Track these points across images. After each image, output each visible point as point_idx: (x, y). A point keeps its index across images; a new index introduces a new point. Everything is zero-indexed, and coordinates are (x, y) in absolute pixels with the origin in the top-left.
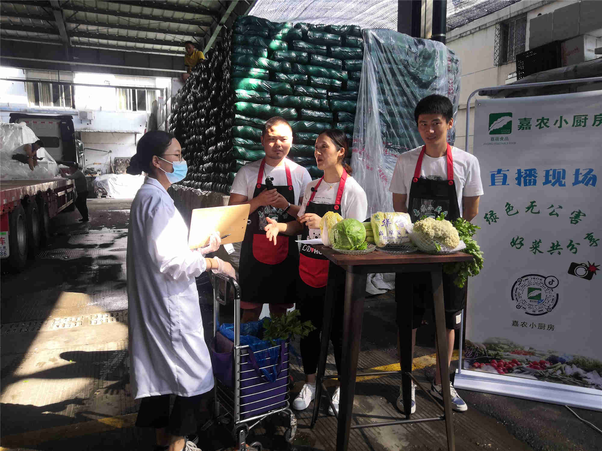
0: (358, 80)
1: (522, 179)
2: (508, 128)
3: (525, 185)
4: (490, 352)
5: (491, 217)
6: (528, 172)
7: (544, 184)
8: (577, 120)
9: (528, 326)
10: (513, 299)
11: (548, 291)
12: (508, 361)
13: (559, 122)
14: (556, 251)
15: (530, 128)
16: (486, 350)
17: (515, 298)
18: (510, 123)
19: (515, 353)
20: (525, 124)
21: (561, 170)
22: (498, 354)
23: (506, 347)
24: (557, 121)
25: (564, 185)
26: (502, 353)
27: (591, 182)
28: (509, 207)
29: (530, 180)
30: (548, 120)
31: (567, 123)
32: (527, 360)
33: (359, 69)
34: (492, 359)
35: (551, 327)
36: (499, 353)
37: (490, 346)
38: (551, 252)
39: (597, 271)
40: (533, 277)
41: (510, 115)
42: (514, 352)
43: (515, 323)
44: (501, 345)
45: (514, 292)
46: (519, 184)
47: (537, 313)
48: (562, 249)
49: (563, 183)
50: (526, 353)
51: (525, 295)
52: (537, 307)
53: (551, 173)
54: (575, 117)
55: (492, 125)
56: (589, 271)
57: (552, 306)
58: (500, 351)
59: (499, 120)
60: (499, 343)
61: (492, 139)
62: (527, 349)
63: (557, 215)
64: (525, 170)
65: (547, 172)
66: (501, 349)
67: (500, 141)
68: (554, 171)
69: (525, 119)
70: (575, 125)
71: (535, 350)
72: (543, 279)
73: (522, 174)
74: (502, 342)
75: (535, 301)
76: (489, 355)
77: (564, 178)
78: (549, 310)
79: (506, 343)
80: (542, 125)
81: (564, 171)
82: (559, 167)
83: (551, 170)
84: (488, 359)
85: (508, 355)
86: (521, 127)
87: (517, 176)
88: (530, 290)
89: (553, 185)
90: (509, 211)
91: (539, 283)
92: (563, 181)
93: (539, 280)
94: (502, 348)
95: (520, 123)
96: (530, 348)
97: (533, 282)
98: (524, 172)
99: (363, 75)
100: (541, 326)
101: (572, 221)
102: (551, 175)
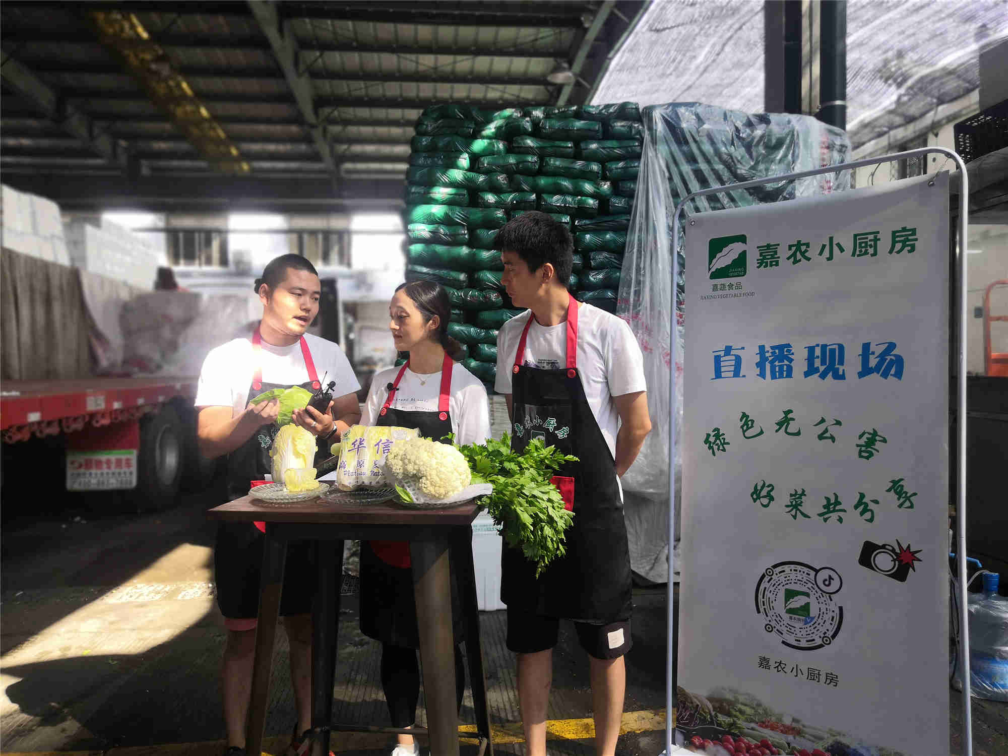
0: (631, 195)
1: (768, 366)
2: (739, 266)
3: (773, 377)
4: (721, 718)
5: (715, 441)
6: (777, 351)
7: (807, 374)
8: (860, 244)
9: (787, 669)
10: (759, 612)
11: (822, 600)
12: (754, 742)
13: (827, 249)
14: (834, 516)
15: (777, 265)
16: (713, 713)
17: (762, 610)
18: (743, 255)
19: (767, 727)
20: (768, 256)
21: (836, 347)
22: (734, 724)
23: (748, 710)
24: (824, 246)
25: (843, 377)
26: (741, 723)
27: (893, 371)
28: (747, 422)
29: (781, 367)
30: (808, 245)
31: (842, 250)
32: (789, 744)
33: (634, 178)
34: (724, 733)
35: (832, 679)
36: (739, 722)
37: (722, 705)
38: (826, 516)
39: (916, 563)
40: (793, 567)
41: (742, 239)
42: (763, 724)
43: (764, 663)
44: (740, 706)
45: (760, 596)
46: (762, 375)
47: (803, 644)
48: (845, 511)
49: (841, 373)
50: (787, 730)
51: (779, 605)
52: (804, 632)
53: (818, 352)
54: (855, 236)
55: (714, 261)
56: (900, 562)
57: (830, 634)
58: (739, 719)
59: (725, 250)
60: (737, 701)
61: (715, 288)
62: (787, 721)
63: (833, 438)
64: (772, 348)
65: (811, 350)
66: (740, 716)
67: (727, 292)
68: (824, 347)
69: (768, 246)
70: (858, 253)
71: (804, 726)
72: (813, 573)
73: (767, 355)
74: (741, 699)
75: (799, 620)
76: (719, 725)
77: (841, 362)
78: (828, 640)
79: (748, 702)
80: (799, 256)
81: (841, 347)
82: (831, 340)
83: (818, 345)
84: (717, 732)
85: (753, 729)
86: (761, 263)
87: (757, 359)
88: (790, 594)
89: (823, 376)
90: (747, 430)
91: (804, 580)
92: (841, 368)
93: (805, 575)
94: (741, 712)
95: (761, 255)
96: (794, 720)
97: (794, 578)
98: (771, 351)
99: (640, 187)
100: (813, 675)
101: (860, 451)
102: (818, 357)
